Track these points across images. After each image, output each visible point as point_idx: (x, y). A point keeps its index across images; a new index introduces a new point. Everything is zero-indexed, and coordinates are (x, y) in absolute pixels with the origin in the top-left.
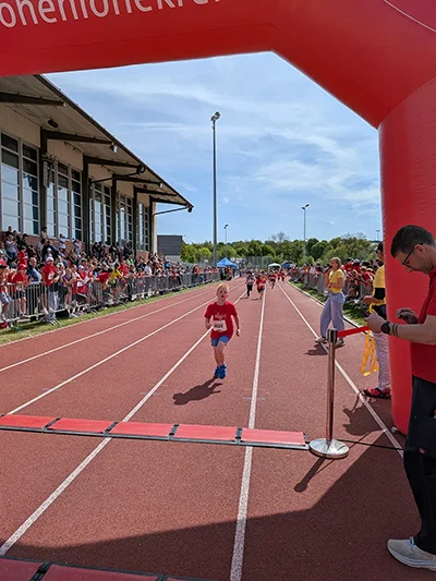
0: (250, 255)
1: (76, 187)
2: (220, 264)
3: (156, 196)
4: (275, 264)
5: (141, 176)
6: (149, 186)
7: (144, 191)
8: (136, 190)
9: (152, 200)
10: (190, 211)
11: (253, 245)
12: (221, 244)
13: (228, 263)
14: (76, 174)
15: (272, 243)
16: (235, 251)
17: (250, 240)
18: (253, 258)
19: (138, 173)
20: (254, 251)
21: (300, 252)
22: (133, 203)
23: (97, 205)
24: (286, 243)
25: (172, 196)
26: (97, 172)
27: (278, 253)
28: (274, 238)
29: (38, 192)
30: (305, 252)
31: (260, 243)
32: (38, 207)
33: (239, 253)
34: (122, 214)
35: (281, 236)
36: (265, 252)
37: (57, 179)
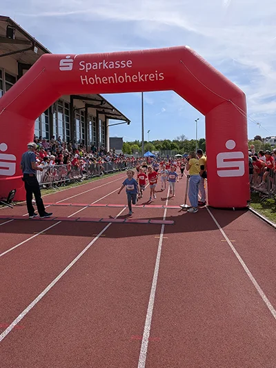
0: (164, 149)
1: (67, 113)
2: (146, 155)
3: (109, 116)
4: (179, 155)
5: (103, 106)
6: (106, 110)
7: (103, 112)
8: (98, 112)
9: (107, 118)
10: (129, 124)
11: (165, 142)
12: (146, 142)
13: (150, 154)
14: (66, 105)
15: (177, 142)
16: (154, 147)
17: (163, 140)
18: (166, 151)
19: (101, 104)
20: (166, 147)
21: (194, 147)
22: (96, 119)
23: (77, 122)
24: (186, 141)
25: (119, 116)
26: (78, 104)
27: (181, 148)
28: (178, 138)
29: (48, 116)
30: (197, 147)
31: (169, 141)
32: (48, 124)
33: (157, 148)
34: (90, 126)
35: (183, 137)
36: (173, 147)
37: (57, 108)
